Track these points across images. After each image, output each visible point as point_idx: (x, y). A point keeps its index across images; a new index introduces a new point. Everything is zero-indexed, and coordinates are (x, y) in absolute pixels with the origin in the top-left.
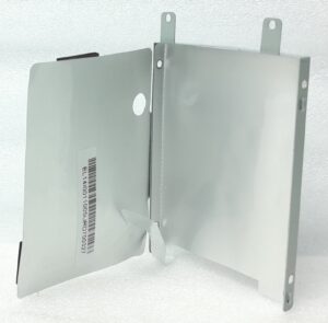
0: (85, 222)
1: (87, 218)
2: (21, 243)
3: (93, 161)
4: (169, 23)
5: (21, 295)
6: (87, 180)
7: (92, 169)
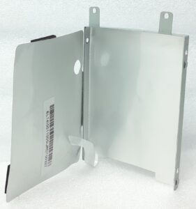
0: (47, 147)
1: (48, 144)
2: (9, 167)
3: (52, 106)
4: (95, 14)
5: (8, 200)
6: (49, 120)
7: (52, 112)
